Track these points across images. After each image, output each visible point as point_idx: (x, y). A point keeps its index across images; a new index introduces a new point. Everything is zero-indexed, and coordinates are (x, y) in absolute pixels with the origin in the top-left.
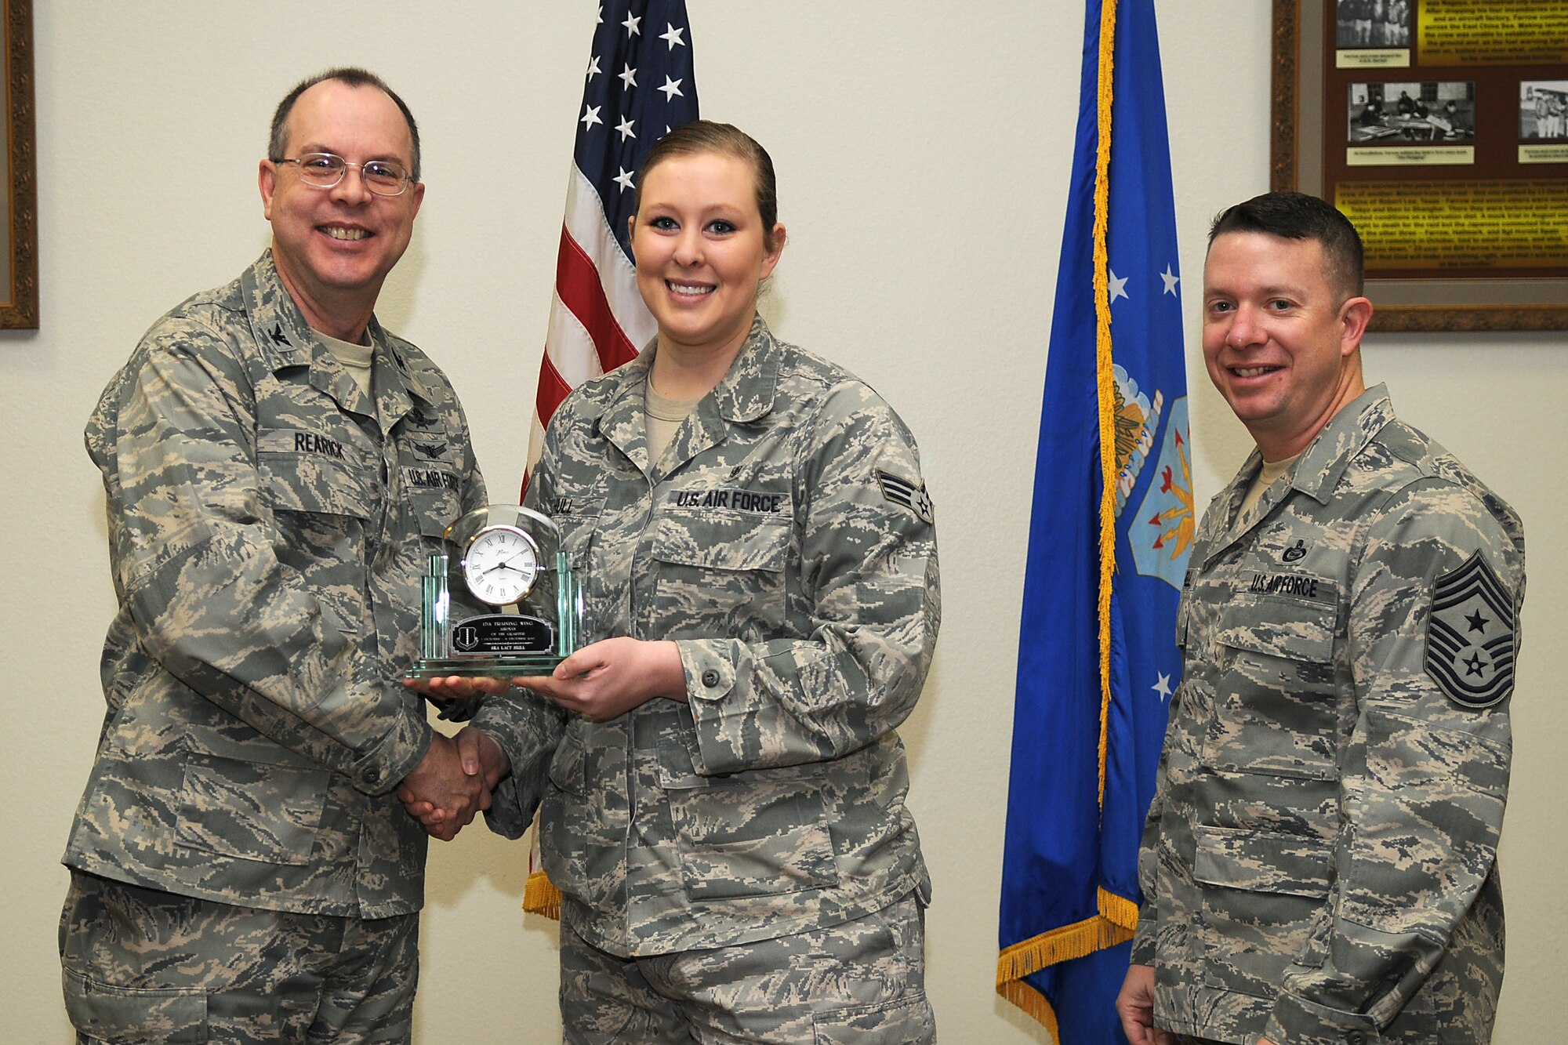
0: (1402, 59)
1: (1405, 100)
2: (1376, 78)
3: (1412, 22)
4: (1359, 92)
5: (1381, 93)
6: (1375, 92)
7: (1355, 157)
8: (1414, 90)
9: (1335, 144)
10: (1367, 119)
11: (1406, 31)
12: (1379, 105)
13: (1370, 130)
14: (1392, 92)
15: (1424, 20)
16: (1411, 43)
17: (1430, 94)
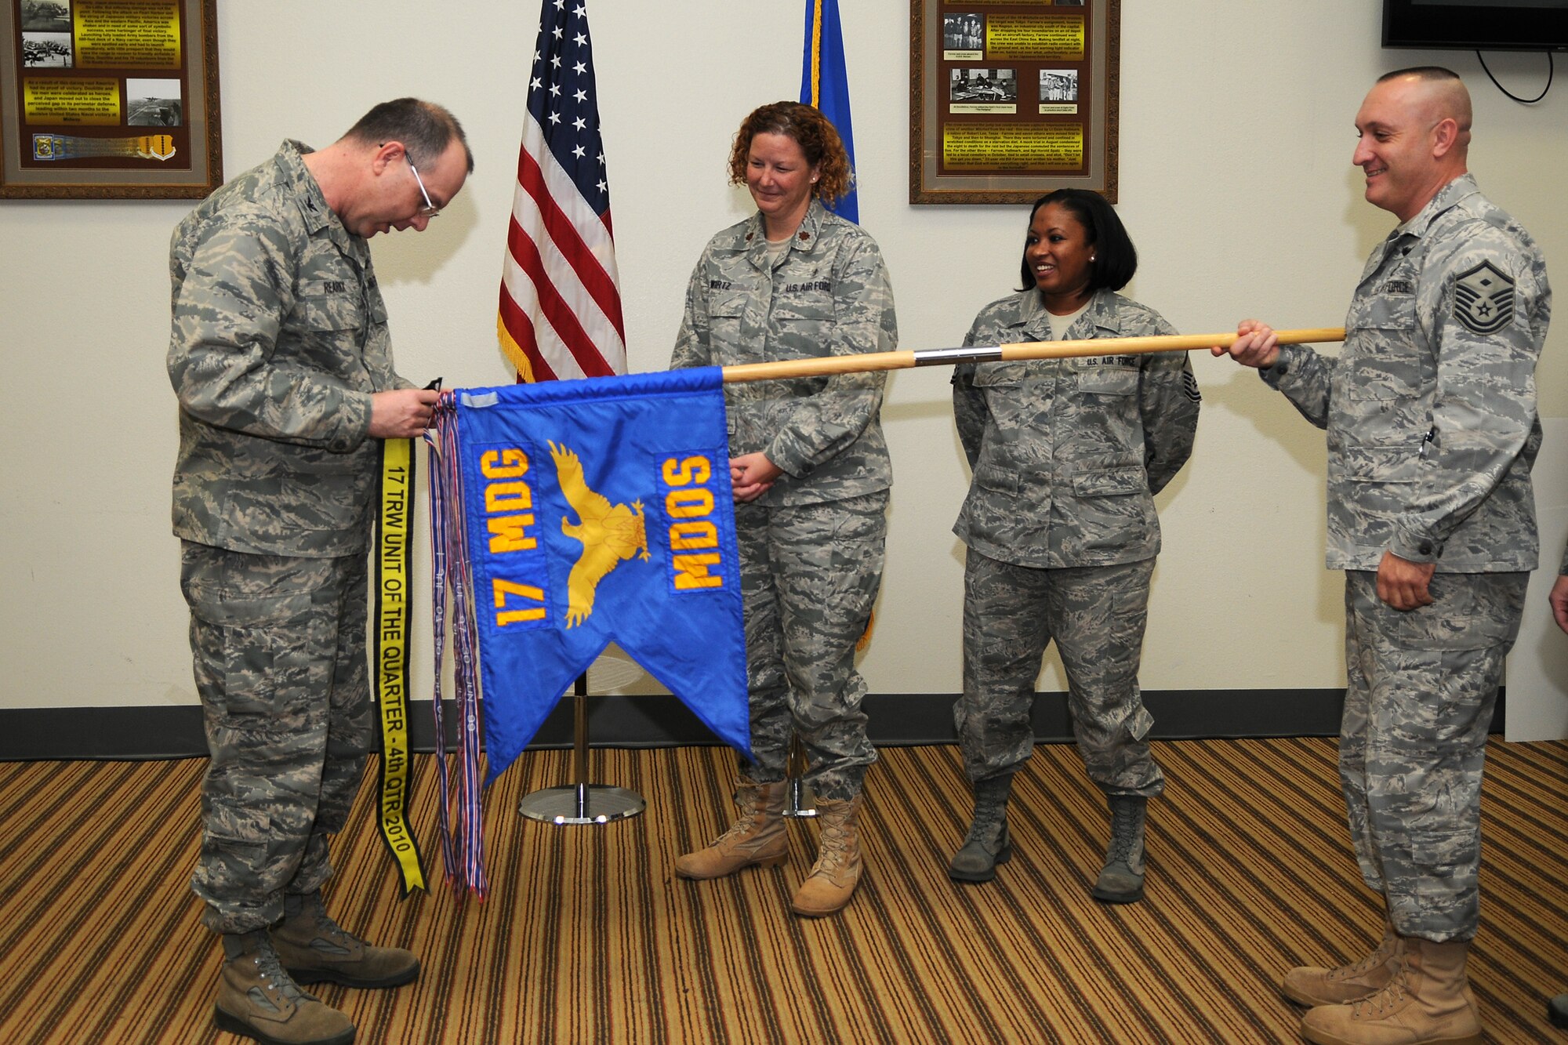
0: (978, 56)
1: (980, 78)
2: (965, 66)
3: (983, 36)
4: (956, 73)
5: (967, 74)
6: (964, 73)
7: (954, 109)
8: (985, 73)
9: (944, 102)
10: (961, 88)
11: (980, 41)
12: (967, 81)
13: (962, 95)
14: (973, 74)
15: (990, 35)
16: (983, 47)
17: (993, 75)
